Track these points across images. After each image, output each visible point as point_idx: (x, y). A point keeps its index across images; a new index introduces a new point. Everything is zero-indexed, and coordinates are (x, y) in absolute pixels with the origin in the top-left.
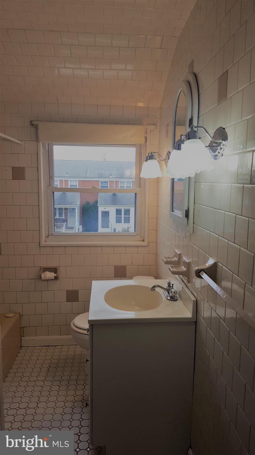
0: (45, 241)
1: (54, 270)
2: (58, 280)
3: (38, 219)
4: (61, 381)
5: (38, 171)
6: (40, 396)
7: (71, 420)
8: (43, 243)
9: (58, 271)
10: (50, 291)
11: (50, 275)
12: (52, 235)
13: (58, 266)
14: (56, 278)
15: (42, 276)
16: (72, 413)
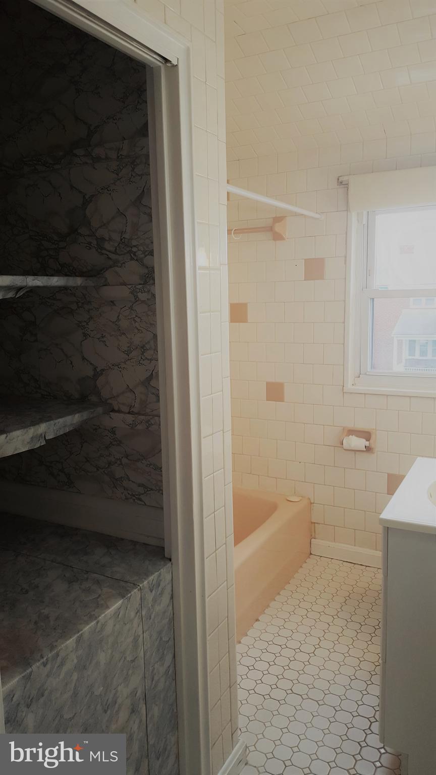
0: (353, 385)
1: (367, 435)
2: (374, 453)
3: (343, 345)
4: (362, 625)
5: (345, 263)
6: (322, 639)
7: (365, 692)
8: (349, 386)
9: (373, 437)
10: (359, 469)
11: (358, 443)
12: (365, 374)
13: (373, 429)
14: (368, 449)
15: (344, 442)
16: (369, 682)
